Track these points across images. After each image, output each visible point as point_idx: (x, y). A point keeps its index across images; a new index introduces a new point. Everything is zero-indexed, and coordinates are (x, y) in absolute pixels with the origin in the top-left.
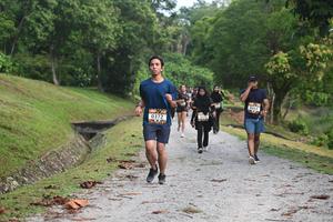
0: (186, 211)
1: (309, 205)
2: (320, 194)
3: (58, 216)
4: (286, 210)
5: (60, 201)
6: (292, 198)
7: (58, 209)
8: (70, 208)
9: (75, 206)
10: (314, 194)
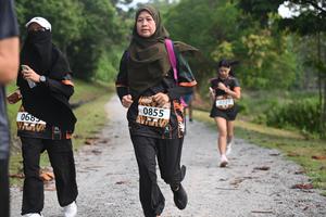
1: (253, 175)
2: (261, 166)
4: (232, 180)
6: (237, 169)
8: (43, 179)
9: (47, 178)
10: (257, 166)
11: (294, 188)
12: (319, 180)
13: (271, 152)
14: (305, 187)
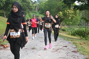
0: (32, 49)
1: (62, 48)
3: (1, 49)
4: (56, 49)
5: (2, 45)
6: (58, 46)
7: (2, 47)
8: (5, 47)
9: (6, 47)
10: (64, 46)
11: (72, 52)
12: (80, 50)
13: (69, 42)
14: (76, 52)
